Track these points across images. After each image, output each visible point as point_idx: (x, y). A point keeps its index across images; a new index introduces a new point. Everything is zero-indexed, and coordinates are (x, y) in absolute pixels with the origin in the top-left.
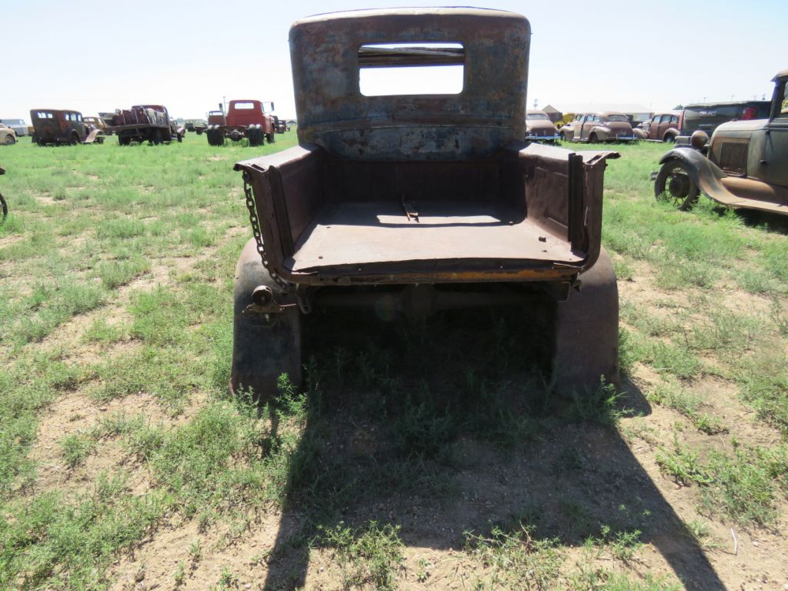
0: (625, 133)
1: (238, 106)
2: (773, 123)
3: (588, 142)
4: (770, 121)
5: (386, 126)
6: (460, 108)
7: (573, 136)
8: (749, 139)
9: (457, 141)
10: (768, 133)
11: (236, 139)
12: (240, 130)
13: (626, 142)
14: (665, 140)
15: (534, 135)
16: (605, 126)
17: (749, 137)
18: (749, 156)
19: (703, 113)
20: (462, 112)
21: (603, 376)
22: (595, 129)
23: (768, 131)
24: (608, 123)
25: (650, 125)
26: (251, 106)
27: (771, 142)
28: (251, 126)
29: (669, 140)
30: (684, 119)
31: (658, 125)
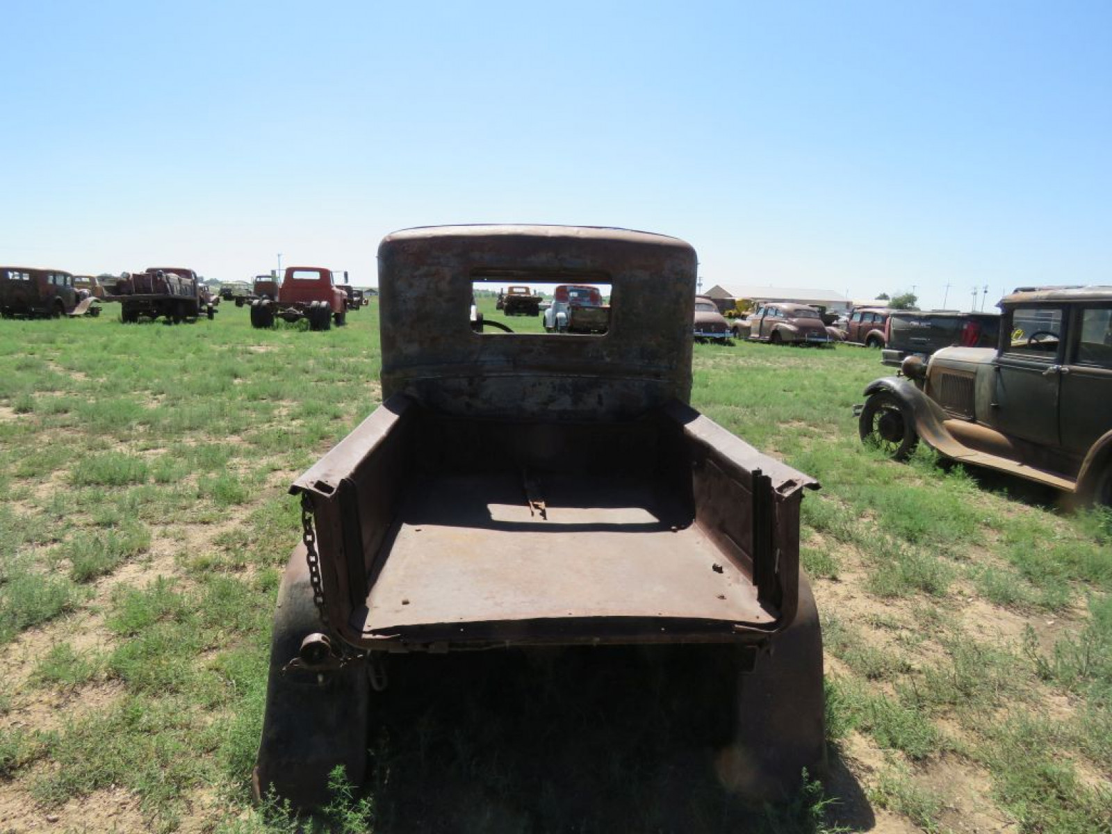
0: (816, 334)
1: (297, 275)
2: (1002, 359)
3: (769, 342)
4: (1000, 355)
5: (504, 374)
6: (605, 353)
7: (750, 334)
8: (975, 374)
9: (600, 397)
10: (998, 370)
11: (291, 319)
12: (298, 307)
13: (818, 345)
14: (868, 344)
15: (699, 331)
16: (791, 323)
17: (974, 371)
18: (977, 397)
19: (915, 323)
20: (608, 360)
21: (804, 768)
22: (777, 326)
23: (999, 367)
24: (795, 320)
25: (848, 324)
26: (316, 276)
27: (1002, 381)
28: (315, 303)
29: (872, 344)
30: (892, 328)
31: (857, 325)
